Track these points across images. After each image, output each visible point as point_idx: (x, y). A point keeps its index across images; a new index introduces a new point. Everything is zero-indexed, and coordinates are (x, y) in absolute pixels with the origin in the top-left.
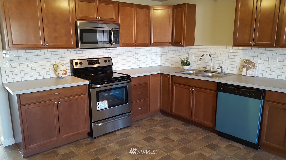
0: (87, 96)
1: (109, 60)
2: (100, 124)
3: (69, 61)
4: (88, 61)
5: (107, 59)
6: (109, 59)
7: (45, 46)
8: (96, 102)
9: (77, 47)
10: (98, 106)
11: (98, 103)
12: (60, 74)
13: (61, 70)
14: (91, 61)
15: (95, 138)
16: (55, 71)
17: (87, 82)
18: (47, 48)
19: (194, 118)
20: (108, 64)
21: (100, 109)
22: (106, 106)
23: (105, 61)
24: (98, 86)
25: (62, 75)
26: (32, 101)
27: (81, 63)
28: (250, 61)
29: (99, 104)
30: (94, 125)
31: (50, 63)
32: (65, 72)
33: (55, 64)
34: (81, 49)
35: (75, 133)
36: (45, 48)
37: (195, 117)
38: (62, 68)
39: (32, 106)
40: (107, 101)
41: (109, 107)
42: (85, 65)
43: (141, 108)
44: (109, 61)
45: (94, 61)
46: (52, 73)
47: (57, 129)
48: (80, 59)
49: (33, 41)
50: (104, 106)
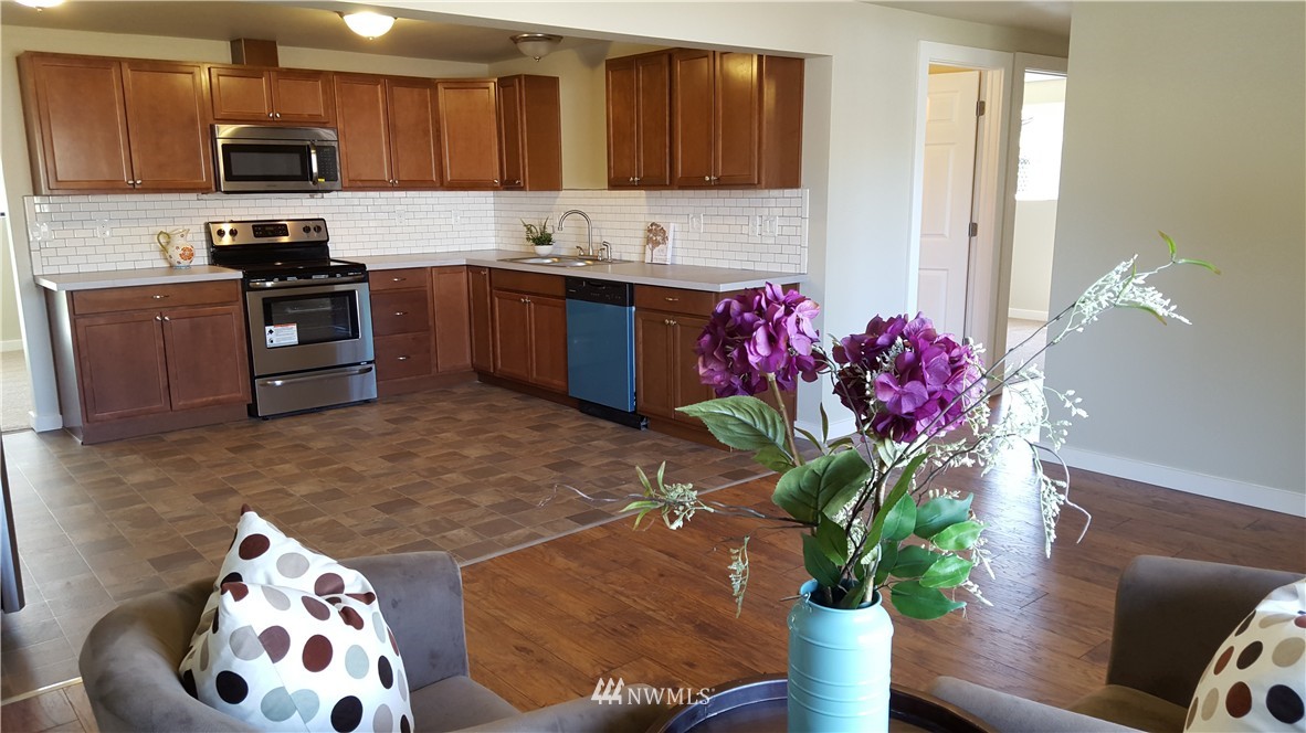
0: (237, 308)
1: (319, 225)
2: (278, 383)
3: (203, 226)
4: (253, 226)
5: (311, 224)
6: (320, 223)
7: (133, 184)
8: (263, 324)
9: (218, 189)
10: (269, 337)
11: (268, 328)
12: (176, 256)
13: (178, 248)
14: (262, 228)
15: (265, 418)
16: (164, 249)
17: (239, 275)
18: (138, 189)
19: (535, 375)
20: (314, 236)
21: (275, 344)
22: (294, 340)
23: (307, 230)
24: (269, 284)
25: (179, 259)
26: (101, 310)
27: (233, 233)
28: (658, 226)
29: (271, 332)
30: (262, 385)
31: (152, 230)
32: (187, 253)
33: (161, 233)
34: (227, 192)
35: (211, 398)
36: (133, 189)
37: (537, 374)
38: (180, 242)
39: (101, 321)
40: (294, 327)
41: (301, 343)
42: (247, 238)
43: (408, 357)
44: (318, 229)
45: (272, 228)
46: (157, 255)
47: (163, 383)
48: (232, 222)
49: (104, 172)
50: (284, 339)
